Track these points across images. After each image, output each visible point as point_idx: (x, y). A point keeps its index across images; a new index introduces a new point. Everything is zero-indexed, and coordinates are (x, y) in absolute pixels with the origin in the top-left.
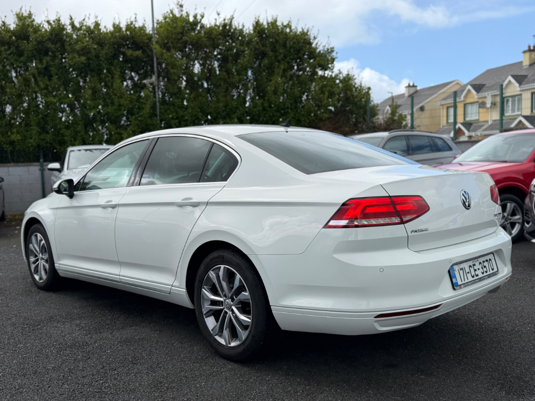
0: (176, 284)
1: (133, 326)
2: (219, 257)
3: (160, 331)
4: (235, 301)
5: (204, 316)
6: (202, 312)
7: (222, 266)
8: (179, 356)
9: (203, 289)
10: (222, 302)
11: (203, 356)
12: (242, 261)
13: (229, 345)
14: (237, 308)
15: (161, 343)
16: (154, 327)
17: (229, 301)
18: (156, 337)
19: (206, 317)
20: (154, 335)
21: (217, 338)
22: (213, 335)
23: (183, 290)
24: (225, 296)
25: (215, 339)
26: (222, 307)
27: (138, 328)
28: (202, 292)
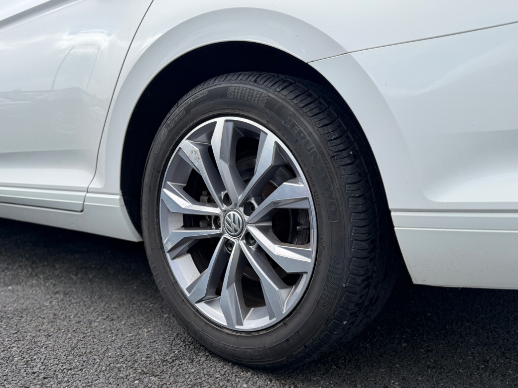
0: (96, 185)
1: (10, 285)
2: (211, 96)
3: (65, 294)
4: (254, 213)
5: (168, 255)
6: (162, 247)
7: (220, 121)
8: (104, 353)
9: (165, 190)
10: (217, 218)
11: (166, 354)
12: (285, 92)
13: (238, 327)
14: (263, 230)
15: (64, 320)
16: (54, 285)
17: (237, 214)
18: (53, 306)
19: (173, 259)
20: (51, 302)
21: (203, 307)
22: (193, 301)
23: (115, 198)
24: (227, 200)
25: (198, 311)
26: (217, 232)
27: (19, 287)
28: (162, 197)
